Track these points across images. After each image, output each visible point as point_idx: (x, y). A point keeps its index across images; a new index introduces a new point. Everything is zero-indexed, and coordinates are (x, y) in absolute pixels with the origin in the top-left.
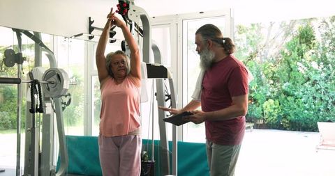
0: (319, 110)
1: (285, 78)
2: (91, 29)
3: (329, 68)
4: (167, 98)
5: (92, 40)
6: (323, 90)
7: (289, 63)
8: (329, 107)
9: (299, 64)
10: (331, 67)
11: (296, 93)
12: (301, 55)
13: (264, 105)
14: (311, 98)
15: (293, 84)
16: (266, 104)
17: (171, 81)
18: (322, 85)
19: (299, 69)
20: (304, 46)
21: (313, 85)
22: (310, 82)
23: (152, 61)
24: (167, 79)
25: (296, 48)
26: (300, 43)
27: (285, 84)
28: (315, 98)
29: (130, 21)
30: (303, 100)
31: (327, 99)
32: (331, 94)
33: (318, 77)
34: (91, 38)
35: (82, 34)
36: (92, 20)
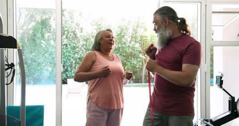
1: (32, 50)
7: (35, 41)
9: (42, 41)
11: (39, 60)
12: (43, 36)
14: (49, 63)
15: (37, 54)
19: (42, 44)
20: (44, 30)
21: (50, 55)
22: (48, 53)
25: (40, 31)
26: (42, 28)
27: (32, 54)
30: (44, 64)
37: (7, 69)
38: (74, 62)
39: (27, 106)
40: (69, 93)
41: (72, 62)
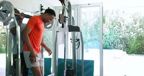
0: (107, 45)
1: (96, 34)
2: (42, 10)
3: (111, 30)
6: (108, 38)
8: (110, 44)
10: (111, 31)
13: (88, 44)
16: (89, 43)
17: (81, 33)
18: (108, 36)
21: (105, 37)
22: (104, 35)
27: (96, 36)
28: (106, 41)
29: (65, 5)
31: (110, 41)
32: (111, 40)
33: (107, 34)
35: (38, 12)
36: (42, 5)
37: (76, 42)
38: (119, 40)
39: (84, 60)
40: (114, 58)
41: (118, 41)
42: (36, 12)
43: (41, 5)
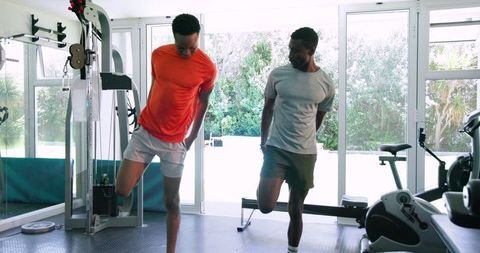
2: (34, 30)
4: (129, 112)
5: (37, 42)
7: (247, 78)
12: (258, 71)
13: (222, 122)
15: (251, 100)
16: (224, 120)
17: (135, 93)
19: (257, 84)
20: (261, 62)
23: (113, 70)
24: (131, 92)
25: (254, 64)
29: (87, 21)
34: (34, 40)
35: (23, 35)
36: (35, 18)
37: (129, 116)
42: (14, 37)
43: (33, 16)
